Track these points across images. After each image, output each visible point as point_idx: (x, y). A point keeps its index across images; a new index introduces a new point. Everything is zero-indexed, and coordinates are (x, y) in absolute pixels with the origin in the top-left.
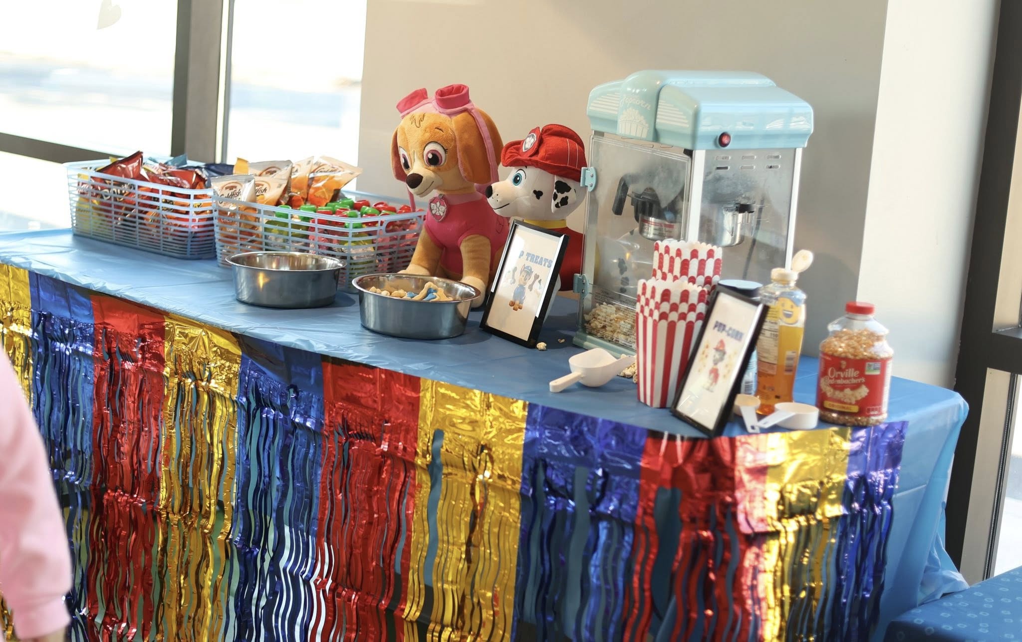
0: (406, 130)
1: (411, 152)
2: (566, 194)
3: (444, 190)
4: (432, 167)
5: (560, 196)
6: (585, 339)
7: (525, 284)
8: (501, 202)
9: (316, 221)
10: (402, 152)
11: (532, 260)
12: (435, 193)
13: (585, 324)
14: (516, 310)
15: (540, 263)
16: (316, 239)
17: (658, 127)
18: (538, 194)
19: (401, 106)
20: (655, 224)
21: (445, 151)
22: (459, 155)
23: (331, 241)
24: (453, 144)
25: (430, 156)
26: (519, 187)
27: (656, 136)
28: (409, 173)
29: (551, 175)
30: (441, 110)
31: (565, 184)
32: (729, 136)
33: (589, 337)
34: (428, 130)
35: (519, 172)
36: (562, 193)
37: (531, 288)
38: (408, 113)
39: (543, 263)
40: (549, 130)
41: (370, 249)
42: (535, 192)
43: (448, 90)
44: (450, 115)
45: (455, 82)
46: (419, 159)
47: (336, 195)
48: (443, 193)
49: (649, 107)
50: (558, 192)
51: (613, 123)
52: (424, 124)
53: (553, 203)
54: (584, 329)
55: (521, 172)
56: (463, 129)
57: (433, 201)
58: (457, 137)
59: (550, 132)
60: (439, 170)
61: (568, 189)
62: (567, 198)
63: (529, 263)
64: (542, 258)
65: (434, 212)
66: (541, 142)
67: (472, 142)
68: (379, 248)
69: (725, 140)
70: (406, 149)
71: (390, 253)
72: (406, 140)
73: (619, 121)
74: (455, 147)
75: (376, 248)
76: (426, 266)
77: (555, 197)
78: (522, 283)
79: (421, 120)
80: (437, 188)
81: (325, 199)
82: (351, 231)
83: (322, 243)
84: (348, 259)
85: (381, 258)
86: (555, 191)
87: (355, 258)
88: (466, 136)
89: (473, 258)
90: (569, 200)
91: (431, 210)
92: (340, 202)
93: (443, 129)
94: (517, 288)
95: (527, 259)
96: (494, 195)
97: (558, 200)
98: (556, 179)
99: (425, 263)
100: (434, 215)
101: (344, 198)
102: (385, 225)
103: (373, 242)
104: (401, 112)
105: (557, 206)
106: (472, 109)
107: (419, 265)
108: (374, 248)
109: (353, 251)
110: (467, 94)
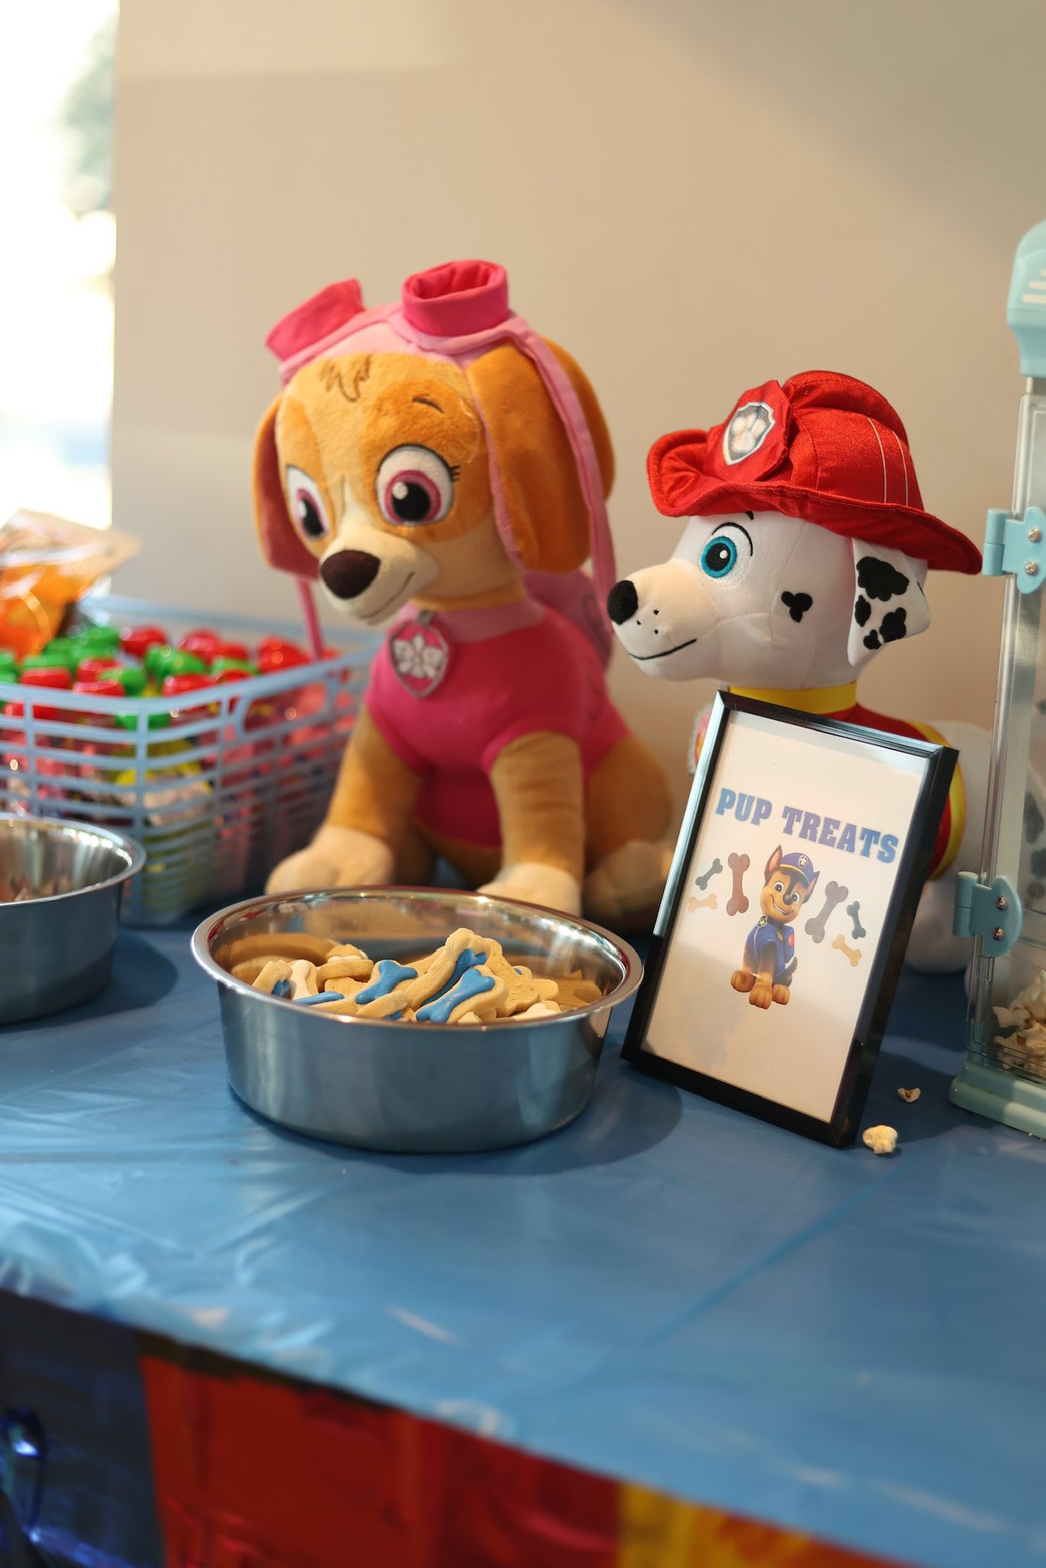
0: (309, 411)
1: (333, 480)
2: (895, 602)
3: (437, 599)
4: (407, 528)
5: (880, 608)
6: (1009, 1095)
7: (790, 915)
8: (667, 636)
9: (29, 712)
10: (294, 482)
11: (808, 832)
12: (408, 611)
13: (1000, 1040)
14: (764, 1006)
15: (847, 843)
16: (32, 766)
18: (797, 604)
19: (282, 340)
21: (452, 472)
22: (497, 486)
23: (76, 770)
24: (475, 449)
25: (400, 491)
26: (727, 585)
28: (329, 548)
29: (835, 541)
30: (428, 341)
31: (887, 567)
33: (1021, 1085)
34: (388, 406)
35: (722, 532)
36: (885, 598)
37: (816, 929)
38: (309, 359)
39: (859, 844)
40: (811, 388)
41: (197, 785)
42: (787, 597)
43: (440, 278)
44: (457, 355)
45: (460, 252)
46: (362, 501)
47: (69, 618)
48: (433, 607)
50: (872, 596)
52: (372, 389)
53: (856, 633)
54: (993, 1057)
55: (730, 532)
56: (507, 400)
57: (403, 632)
58: (489, 426)
59: (815, 395)
60: (431, 535)
61: (900, 584)
62: (901, 613)
63: (793, 844)
64: (851, 828)
65: (404, 667)
66: (791, 430)
67: (536, 441)
68: (227, 781)
70: (314, 471)
71: (256, 791)
72: (311, 444)
74: (484, 459)
75: (218, 784)
76: (380, 829)
77: (863, 613)
78: (777, 912)
79: (359, 378)
80: (422, 594)
81: (38, 630)
82: (141, 738)
83: (47, 778)
84: (138, 825)
85: (230, 808)
86: (860, 591)
87: (155, 819)
88: (516, 421)
89: (538, 807)
90: (909, 622)
91: (394, 660)
92: (82, 635)
93: (442, 402)
94: (760, 930)
95: (788, 830)
96: (643, 612)
97: (875, 623)
98: (859, 551)
99: (375, 823)
100: (408, 678)
101: (89, 623)
102: (241, 709)
103: (205, 765)
104: (284, 355)
105: (871, 642)
106: (527, 334)
107: (358, 828)
108: (211, 783)
109: (150, 801)
110: (501, 292)
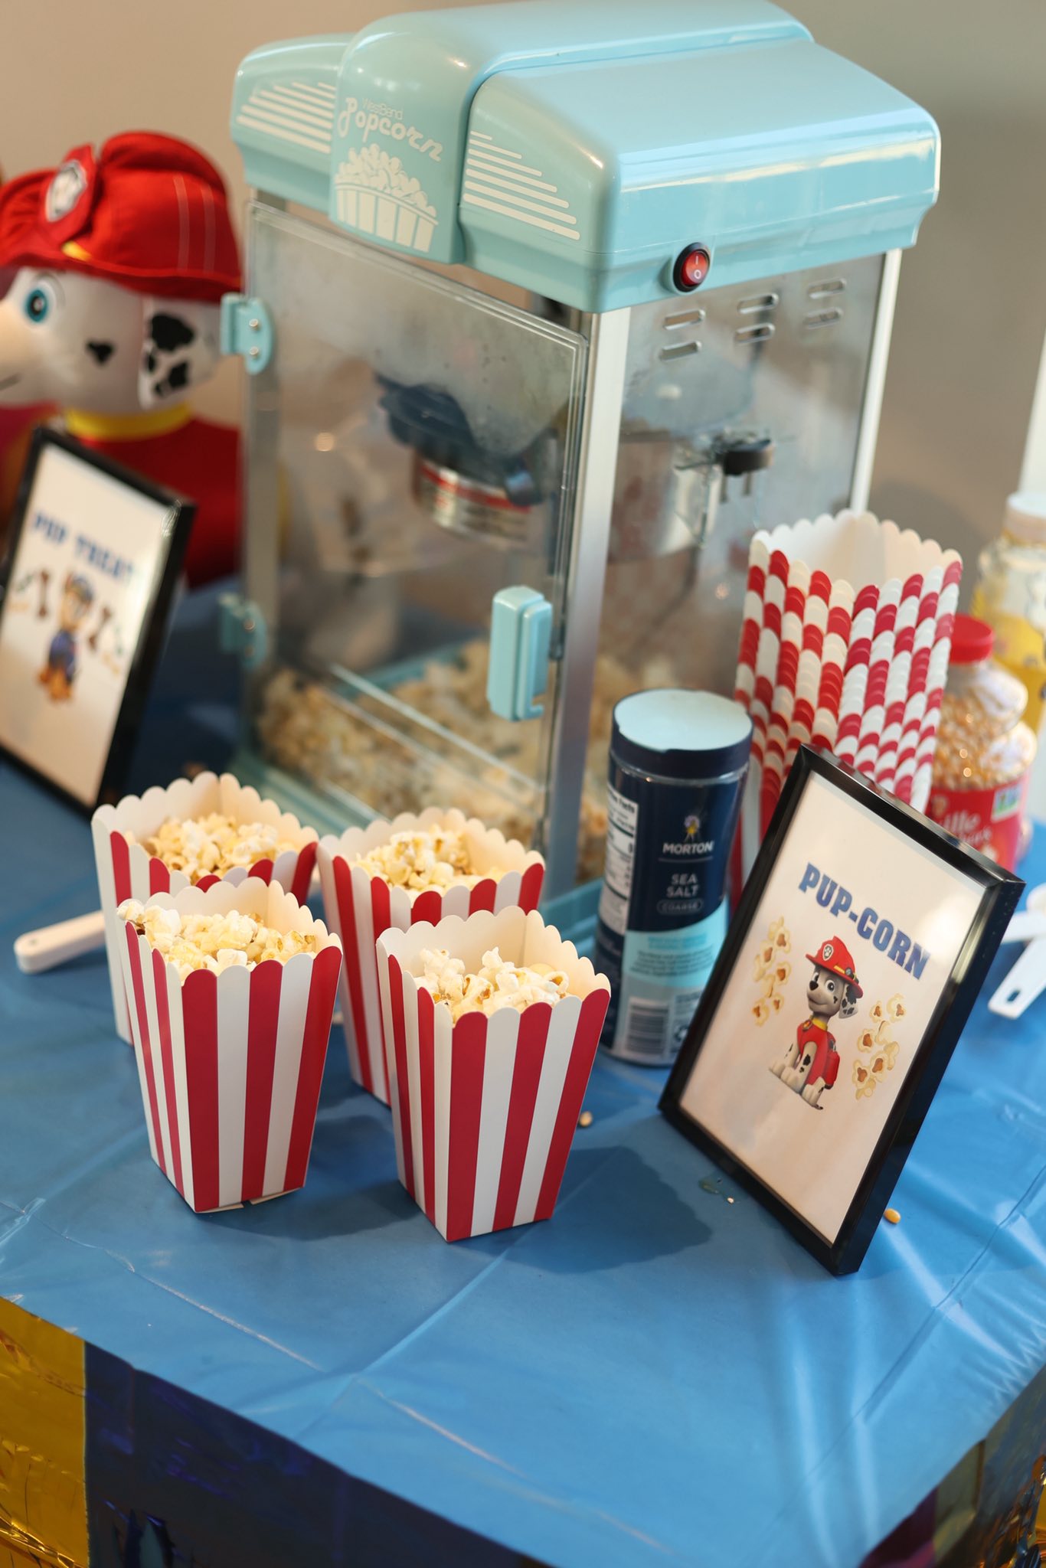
2: (181, 353)
5: (167, 361)
7: (76, 626)
11: (93, 560)
14: (56, 700)
17: (466, 218)
18: (101, 351)
20: (460, 491)
26: (41, 332)
27: (463, 242)
32: (704, 255)
35: (41, 286)
36: (171, 350)
37: (93, 643)
40: (121, 151)
42: (91, 345)
49: (439, 151)
50: (159, 347)
51: (321, 180)
53: (146, 384)
55: (46, 287)
59: (125, 158)
61: (186, 335)
62: (185, 365)
66: (97, 193)
69: (694, 272)
73: (337, 179)
77: (151, 364)
86: (150, 344)
90: (191, 374)
95: (78, 556)
97: (161, 373)
98: (151, 307)
105: (158, 389)
